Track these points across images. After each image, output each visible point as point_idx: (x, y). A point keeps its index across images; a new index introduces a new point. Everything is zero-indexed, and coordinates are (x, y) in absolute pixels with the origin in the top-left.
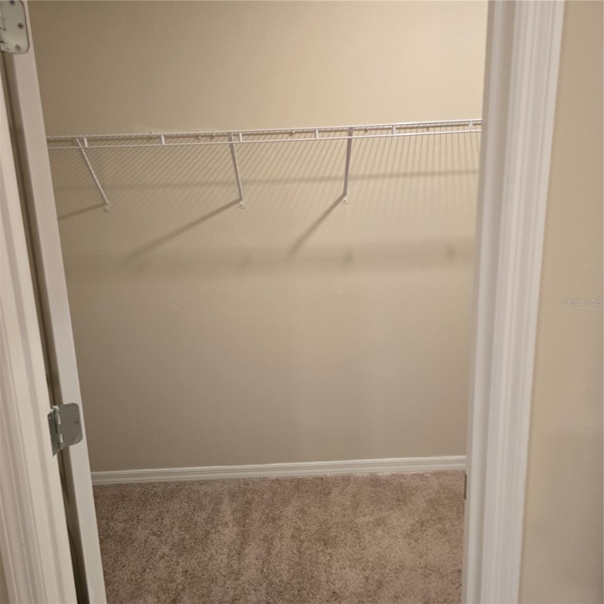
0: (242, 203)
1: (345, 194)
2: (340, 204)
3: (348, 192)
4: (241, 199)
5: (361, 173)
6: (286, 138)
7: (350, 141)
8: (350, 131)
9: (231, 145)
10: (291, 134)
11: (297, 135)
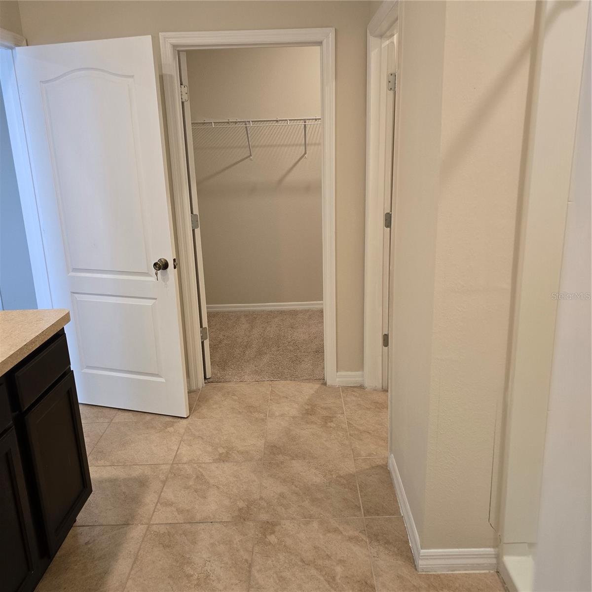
0: (251, 157)
1: (305, 153)
2: (303, 159)
3: (307, 152)
4: (251, 155)
5: (314, 142)
6: (275, 123)
7: (305, 125)
8: (305, 121)
9: (246, 127)
10: (277, 121)
11: (280, 122)
